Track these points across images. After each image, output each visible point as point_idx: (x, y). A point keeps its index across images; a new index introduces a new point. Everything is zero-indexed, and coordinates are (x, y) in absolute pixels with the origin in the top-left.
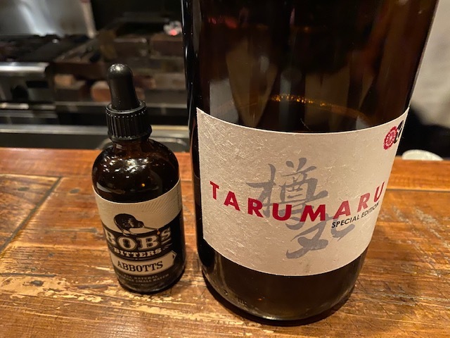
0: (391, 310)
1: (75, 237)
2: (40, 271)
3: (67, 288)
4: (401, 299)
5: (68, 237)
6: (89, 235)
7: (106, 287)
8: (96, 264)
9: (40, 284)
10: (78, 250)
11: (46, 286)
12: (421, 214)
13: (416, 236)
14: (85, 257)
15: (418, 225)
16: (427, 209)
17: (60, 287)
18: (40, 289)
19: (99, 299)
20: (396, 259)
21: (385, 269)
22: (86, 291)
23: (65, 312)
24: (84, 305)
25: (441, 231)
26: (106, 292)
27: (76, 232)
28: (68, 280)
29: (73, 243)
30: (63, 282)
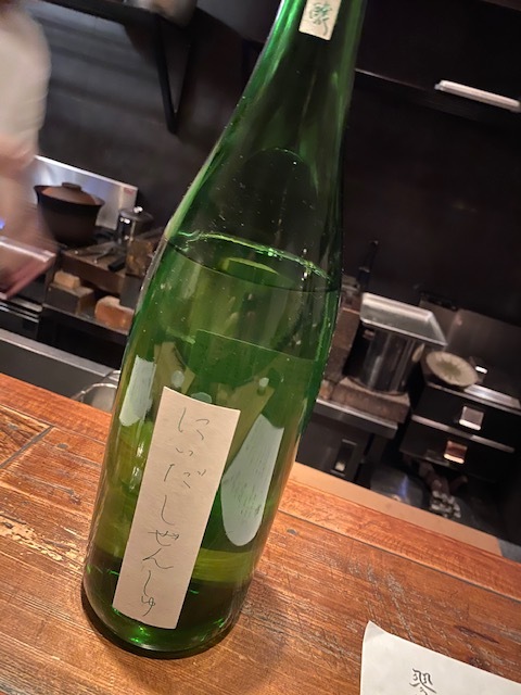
0: (317, 655)
1: (52, 493)
2: (12, 515)
3: (33, 539)
4: (331, 649)
5: (45, 490)
6: (66, 496)
7: (69, 549)
8: (64, 525)
9: (10, 527)
10: (52, 507)
11: (15, 530)
12: (392, 581)
13: (375, 599)
14: (57, 515)
15: (383, 590)
16: (401, 577)
17: (27, 536)
18: (9, 531)
19: (59, 558)
20: (345, 613)
21: (329, 618)
22: (50, 547)
23: (26, 559)
24: (45, 558)
25: (402, 603)
26: (68, 553)
27: (54, 488)
28: (36, 531)
29: (49, 498)
30: (31, 532)
